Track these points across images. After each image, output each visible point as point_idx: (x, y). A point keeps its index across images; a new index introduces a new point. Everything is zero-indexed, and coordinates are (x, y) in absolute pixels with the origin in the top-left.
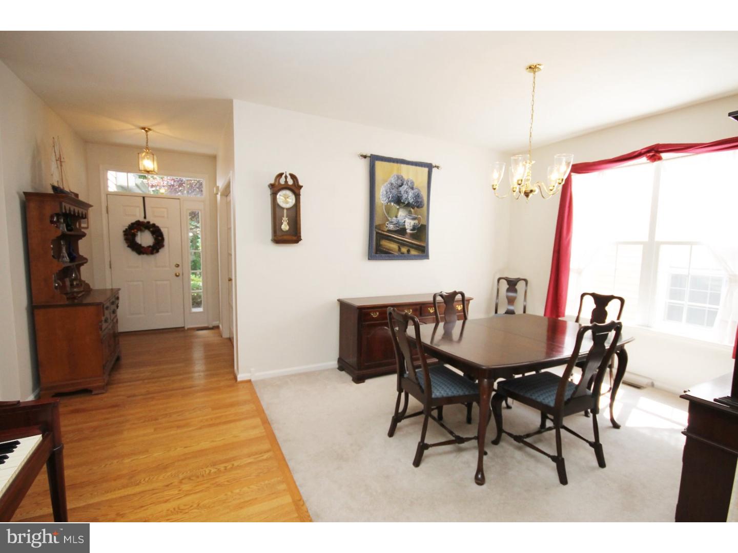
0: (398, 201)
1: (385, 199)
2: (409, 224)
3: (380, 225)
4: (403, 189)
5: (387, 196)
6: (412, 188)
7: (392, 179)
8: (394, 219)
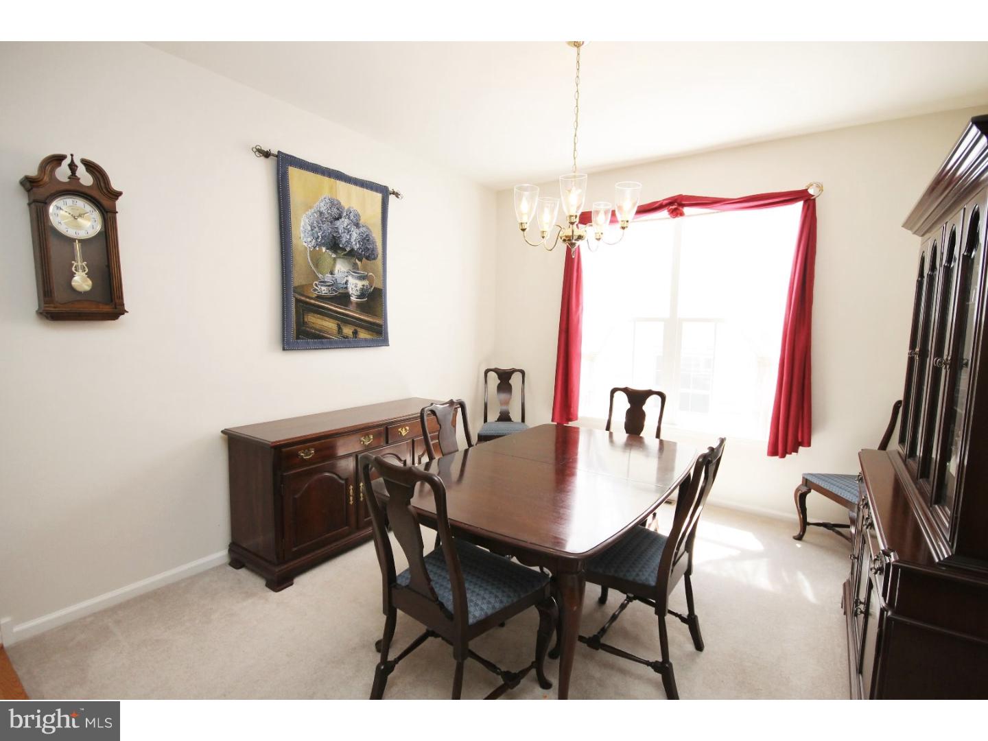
0: (334, 244)
1: (309, 239)
2: (355, 286)
3: (302, 287)
4: (342, 224)
5: (313, 235)
6: (357, 225)
7: (322, 204)
8: (328, 278)
